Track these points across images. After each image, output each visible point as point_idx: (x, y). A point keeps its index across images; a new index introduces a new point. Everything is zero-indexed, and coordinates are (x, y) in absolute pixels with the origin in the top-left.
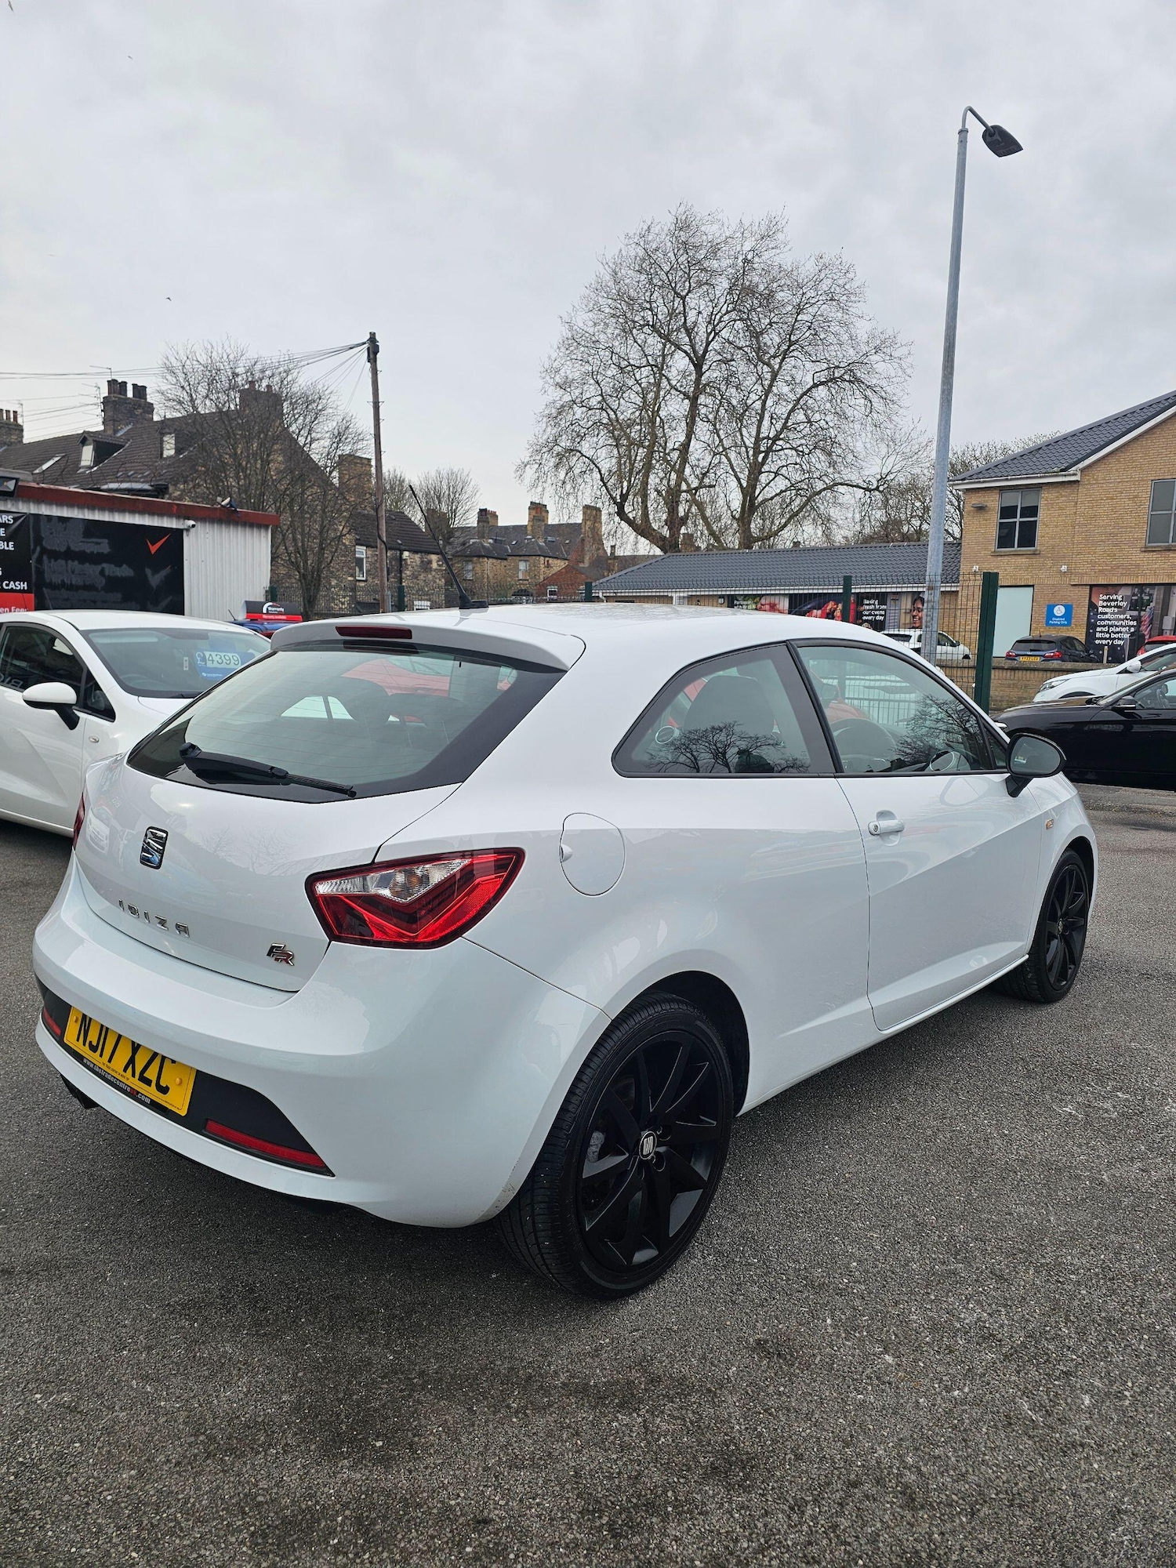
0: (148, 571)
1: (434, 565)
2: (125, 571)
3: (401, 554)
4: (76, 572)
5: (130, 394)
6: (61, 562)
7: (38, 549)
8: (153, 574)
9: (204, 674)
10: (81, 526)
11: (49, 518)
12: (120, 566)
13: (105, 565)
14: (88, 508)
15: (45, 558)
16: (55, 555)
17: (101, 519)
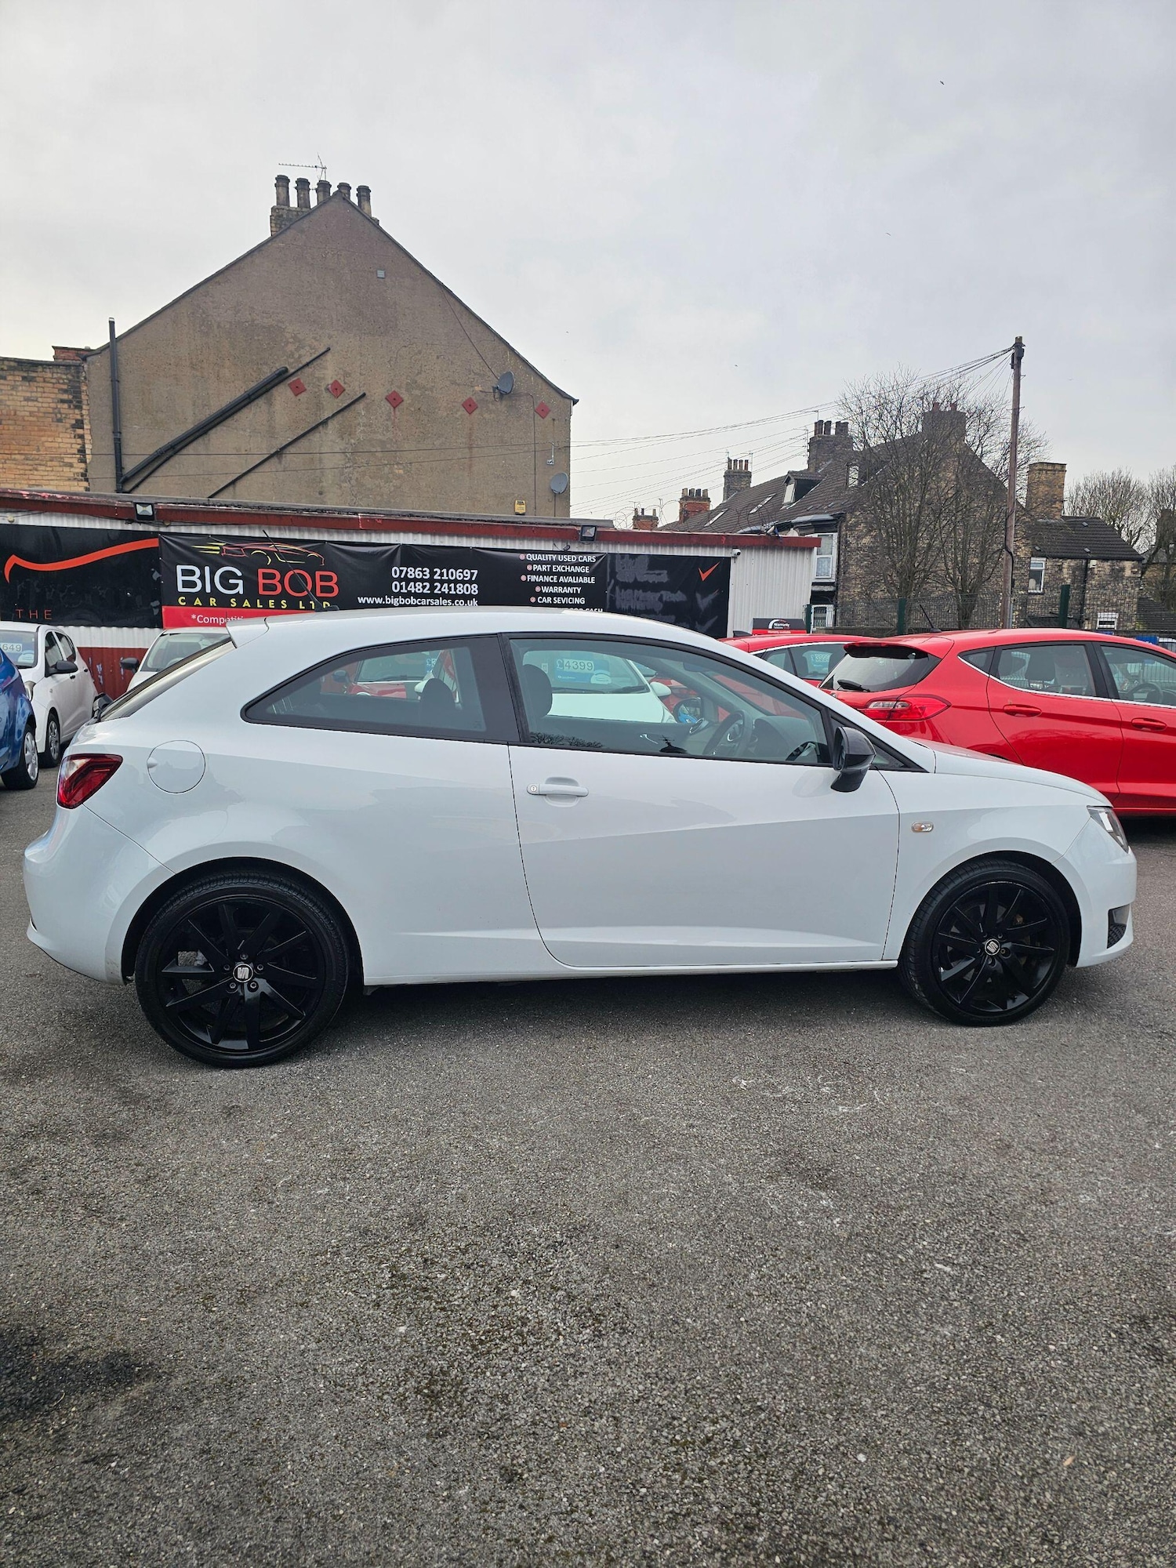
0: (698, 596)
1: (1128, 573)
2: (679, 597)
3: (1087, 563)
4: (641, 599)
5: (833, 432)
6: (629, 591)
7: (613, 581)
8: (702, 598)
9: (560, 677)
10: (647, 559)
11: (623, 555)
12: (675, 593)
13: (663, 592)
14: (653, 545)
15: (617, 588)
16: (625, 586)
17: (663, 554)
